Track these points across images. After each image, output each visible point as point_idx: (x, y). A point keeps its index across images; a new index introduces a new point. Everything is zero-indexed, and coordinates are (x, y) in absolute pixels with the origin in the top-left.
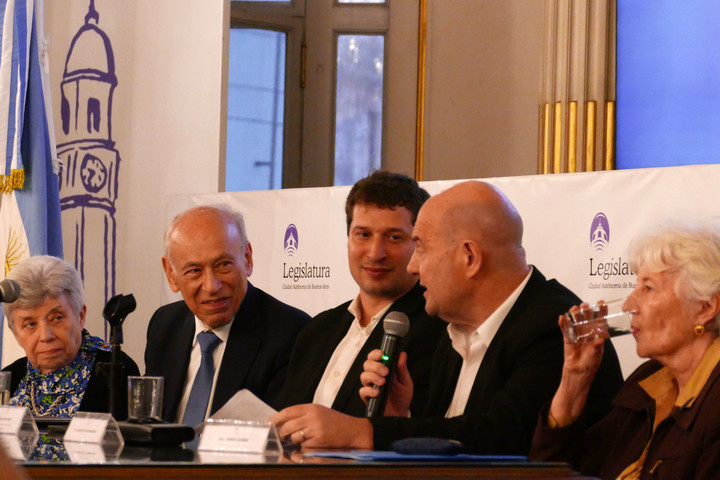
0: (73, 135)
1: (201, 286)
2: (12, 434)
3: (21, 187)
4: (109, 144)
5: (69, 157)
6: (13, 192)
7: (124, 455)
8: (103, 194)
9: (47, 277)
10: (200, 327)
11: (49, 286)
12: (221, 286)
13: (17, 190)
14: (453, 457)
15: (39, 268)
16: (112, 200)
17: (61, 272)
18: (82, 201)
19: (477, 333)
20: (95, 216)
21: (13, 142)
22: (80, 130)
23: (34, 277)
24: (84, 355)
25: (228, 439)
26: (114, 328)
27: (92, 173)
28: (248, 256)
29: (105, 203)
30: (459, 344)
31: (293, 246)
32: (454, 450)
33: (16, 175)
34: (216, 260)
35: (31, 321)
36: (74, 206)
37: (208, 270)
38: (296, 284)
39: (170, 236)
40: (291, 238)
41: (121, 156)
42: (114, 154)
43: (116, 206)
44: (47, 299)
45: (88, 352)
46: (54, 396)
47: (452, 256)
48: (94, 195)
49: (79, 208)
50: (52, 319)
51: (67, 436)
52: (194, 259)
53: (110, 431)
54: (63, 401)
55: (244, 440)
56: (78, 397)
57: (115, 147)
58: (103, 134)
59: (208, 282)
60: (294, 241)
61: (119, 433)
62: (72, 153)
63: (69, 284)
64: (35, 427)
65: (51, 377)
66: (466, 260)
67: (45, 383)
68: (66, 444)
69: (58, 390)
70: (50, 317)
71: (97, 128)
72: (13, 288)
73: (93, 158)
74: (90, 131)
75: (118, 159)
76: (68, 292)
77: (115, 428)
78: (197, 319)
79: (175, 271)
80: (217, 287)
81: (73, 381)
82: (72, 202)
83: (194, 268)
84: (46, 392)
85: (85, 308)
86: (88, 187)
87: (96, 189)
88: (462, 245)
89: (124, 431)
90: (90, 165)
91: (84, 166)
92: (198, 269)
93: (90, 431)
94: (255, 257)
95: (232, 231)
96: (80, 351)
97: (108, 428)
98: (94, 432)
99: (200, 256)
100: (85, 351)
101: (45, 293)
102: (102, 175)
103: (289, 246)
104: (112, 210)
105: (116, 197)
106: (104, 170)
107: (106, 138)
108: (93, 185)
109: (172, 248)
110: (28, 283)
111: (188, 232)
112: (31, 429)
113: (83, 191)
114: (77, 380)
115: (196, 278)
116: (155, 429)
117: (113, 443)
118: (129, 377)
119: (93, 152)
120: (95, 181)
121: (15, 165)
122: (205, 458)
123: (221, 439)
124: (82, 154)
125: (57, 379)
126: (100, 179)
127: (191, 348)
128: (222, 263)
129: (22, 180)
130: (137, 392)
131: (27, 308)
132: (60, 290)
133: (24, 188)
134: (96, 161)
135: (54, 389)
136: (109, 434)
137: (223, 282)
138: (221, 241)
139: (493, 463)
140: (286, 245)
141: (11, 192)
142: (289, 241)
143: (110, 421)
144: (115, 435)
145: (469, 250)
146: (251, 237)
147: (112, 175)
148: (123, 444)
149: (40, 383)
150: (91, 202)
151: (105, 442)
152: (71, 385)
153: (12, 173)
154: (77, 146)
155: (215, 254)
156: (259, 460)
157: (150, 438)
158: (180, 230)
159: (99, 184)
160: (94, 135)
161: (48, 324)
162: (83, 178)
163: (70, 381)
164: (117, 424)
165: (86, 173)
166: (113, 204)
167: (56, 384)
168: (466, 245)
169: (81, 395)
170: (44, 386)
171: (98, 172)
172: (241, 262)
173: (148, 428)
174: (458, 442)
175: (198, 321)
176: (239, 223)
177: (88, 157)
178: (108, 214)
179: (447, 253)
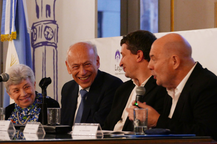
0: (41, 19)
1: (79, 72)
2: (5, 131)
3: (15, 38)
4: (54, 22)
5: (39, 28)
6: (13, 41)
7: (45, 138)
8: (52, 41)
9: (21, 72)
10: (80, 88)
11: (23, 75)
12: (86, 72)
13: (14, 39)
14: (167, 135)
15: (18, 69)
16: (56, 43)
17: (26, 70)
18: (44, 44)
19: (177, 89)
20: (50, 49)
21: (12, 22)
22: (43, 16)
23: (16, 73)
24: (37, 100)
25: (83, 131)
26: (43, 90)
27: (48, 33)
28: (98, 61)
29: (53, 44)
30: (170, 93)
31: (118, 58)
32: (167, 133)
33: (13, 34)
34: (85, 63)
35: (17, 90)
36: (42, 46)
37: (81, 67)
38: (120, 73)
39: (68, 53)
40: (118, 55)
41: (59, 26)
42: (56, 26)
43: (58, 45)
44: (23, 80)
45: (39, 99)
46: (27, 116)
47: (168, 61)
48: (49, 41)
49: (44, 47)
50: (25, 88)
51: (24, 131)
52: (76, 62)
53: (40, 129)
54: (31, 117)
55: (89, 131)
56: (37, 115)
57: (57, 23)
58: (52, 18)
59: (81, 71)
60: (119, 56)
61: (43, 130)
62: (41, 26)
63: (30, 74)
64: (14, 128)
65: (26, 109)
66: (173, 63)
67: (24, 112)
68: (24, 134)
69: (29, 114)
70: (25, 87)
71: (49, 16)
72: (6, 76)
73: (48, 27)
74: (47, 17)
75: (58, 27)
76: (29, 77)
77: (42, 128)
78: (79, 85)
79: (70, 66)
80: (84, 73)
81: (35, 110)
82: (41, 44)
83: (76, 66)
84: (24, 115)
85: (35, 82)
86: (47, 38)
87: (50, 39)
88: (172, 57)
89: (45, 129)
90: (47, 30)
91: (45, 30)
92: (77, 66)
93: (33, 129)
94: (101, 61)
95: (91, 51)
96: (36, 99)
97: (39, 128)
98: (34, 129)
99: (78, 61)
100: (38, 98)
101: (22, 78)
102: (52, 34)
103: (117, 58)
104: (56, 47)
105: (57, 42)
106: (53, 32)
107: (53, 19)
108: (49, 37)
109: (68, 58)
110: (15, 76)
111: (74, 52)
112: (13, 129)
113: (45, 40)
114: (36, 109)
115: (77, 69)
116: (57, 128)
117: (41, 133)
118: (48, 108)
119: (48, 25)
120: (50, 36)
121: (13, 30)
122: (74, 138)
123: (80, 131)
124: (44, 26)
125: (29, 110)
126: (51, 35)
127: (78, 96)
128: (86, 64)
129: (15, 35)
130: (51, 114)
131: (15, 85)
132: (27, 77)
133: (17, 39)
134: (50, 29)
135: (28, 113)
136: (39, 130)
137: (87, 71)
138: (87, 56)
139: (184, 137)
140: (116, 58)
141: (12, 40)
142: (117, 56)
143: (40, 125)
144: (42, 130)
145: (175, 59)
146: (99, 54)
147: (56, 33)
148: (45, 133)
149: (22, 112)
150: (48, 44)
151: (38, 133)
152: (34, 112)
153: (12, 33)
154: (42, 23)
155: (84, 61)
156: (94, 138)
157: (55, 131)
158: (71, 51)
159: (51, 37)
160: (49, 18)
161: (24, 90)
162: (45, 35)
163: (33, 110)
164: (42, 126)
165: (46, 33)
166: (56, 44)
167: (28, 112)
168: (174, 57)
169: (38, 115)
170: (24, 113)
171: (50, 33)
172: (95, 63)
173: (54, 127)
174: (169, 130)
175: (80, 86)
176: (94, 48)
177: (47, 27)
178: (54, 48)
179: (166, 60)
